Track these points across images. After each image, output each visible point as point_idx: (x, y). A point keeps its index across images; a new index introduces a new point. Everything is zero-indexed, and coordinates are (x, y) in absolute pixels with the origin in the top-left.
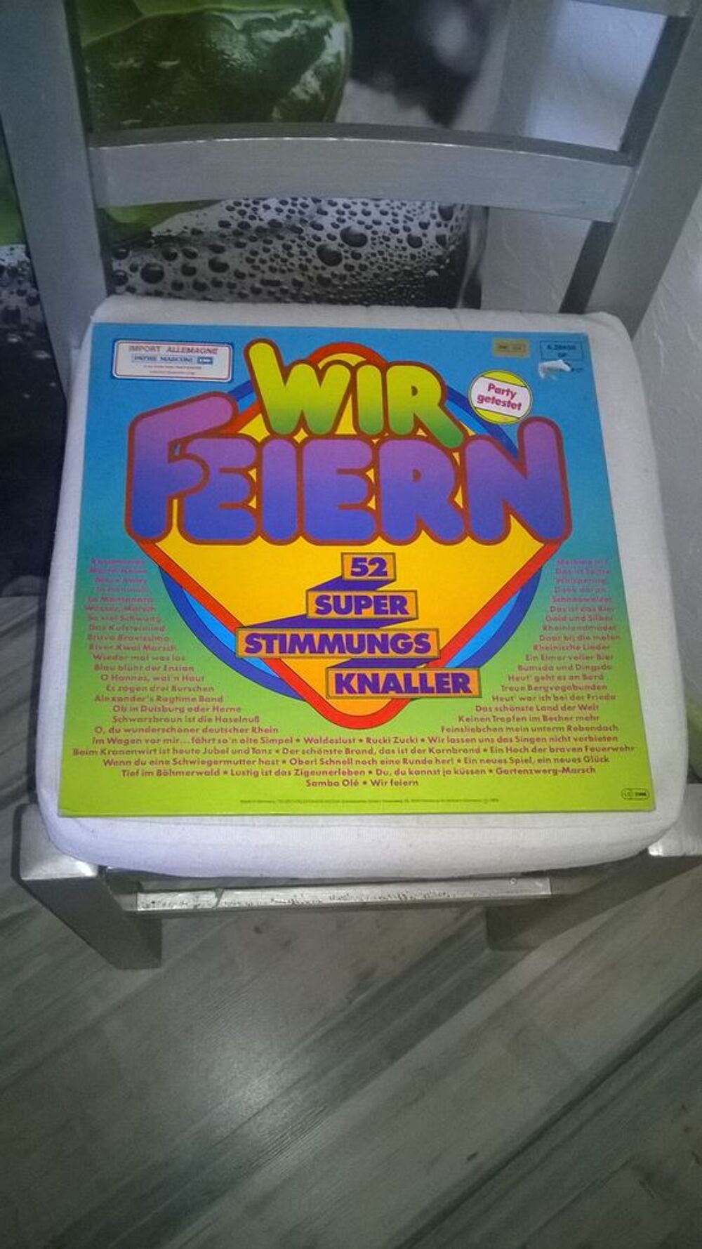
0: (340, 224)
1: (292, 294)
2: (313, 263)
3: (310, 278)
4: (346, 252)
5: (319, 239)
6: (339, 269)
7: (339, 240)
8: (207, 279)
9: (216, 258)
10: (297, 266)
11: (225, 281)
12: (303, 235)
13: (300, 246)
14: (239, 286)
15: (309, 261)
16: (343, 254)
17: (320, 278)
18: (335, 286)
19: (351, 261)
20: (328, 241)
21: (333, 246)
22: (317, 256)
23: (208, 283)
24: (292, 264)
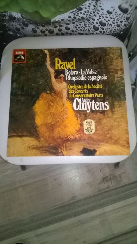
9: (67, 27)
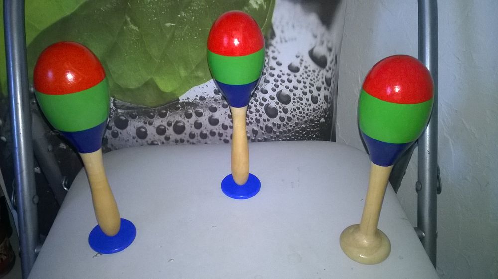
0: (277, 89)
1: (252, 140)
2: (263, 117)
3: (262, 128)
4: (280, 108)
5: (265, 100)
6: (277, 120)
7: (276, 100)
8: (208, 131)
10: (254, 120)
11: (217, 132)
12: (257, 98)
13: (256, 106)
14: (224, 135)
15: (261, 116)
16: (279, 109)
17: (267, 126)
18: (275, 132)
19: (283, 114)
20: (271, 101)
21: (273, 104)
22: (265, 113)
23: (208, 133)
24: (252, 119)
